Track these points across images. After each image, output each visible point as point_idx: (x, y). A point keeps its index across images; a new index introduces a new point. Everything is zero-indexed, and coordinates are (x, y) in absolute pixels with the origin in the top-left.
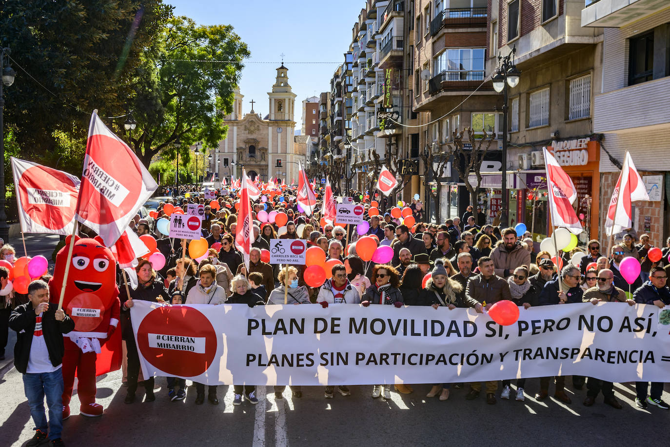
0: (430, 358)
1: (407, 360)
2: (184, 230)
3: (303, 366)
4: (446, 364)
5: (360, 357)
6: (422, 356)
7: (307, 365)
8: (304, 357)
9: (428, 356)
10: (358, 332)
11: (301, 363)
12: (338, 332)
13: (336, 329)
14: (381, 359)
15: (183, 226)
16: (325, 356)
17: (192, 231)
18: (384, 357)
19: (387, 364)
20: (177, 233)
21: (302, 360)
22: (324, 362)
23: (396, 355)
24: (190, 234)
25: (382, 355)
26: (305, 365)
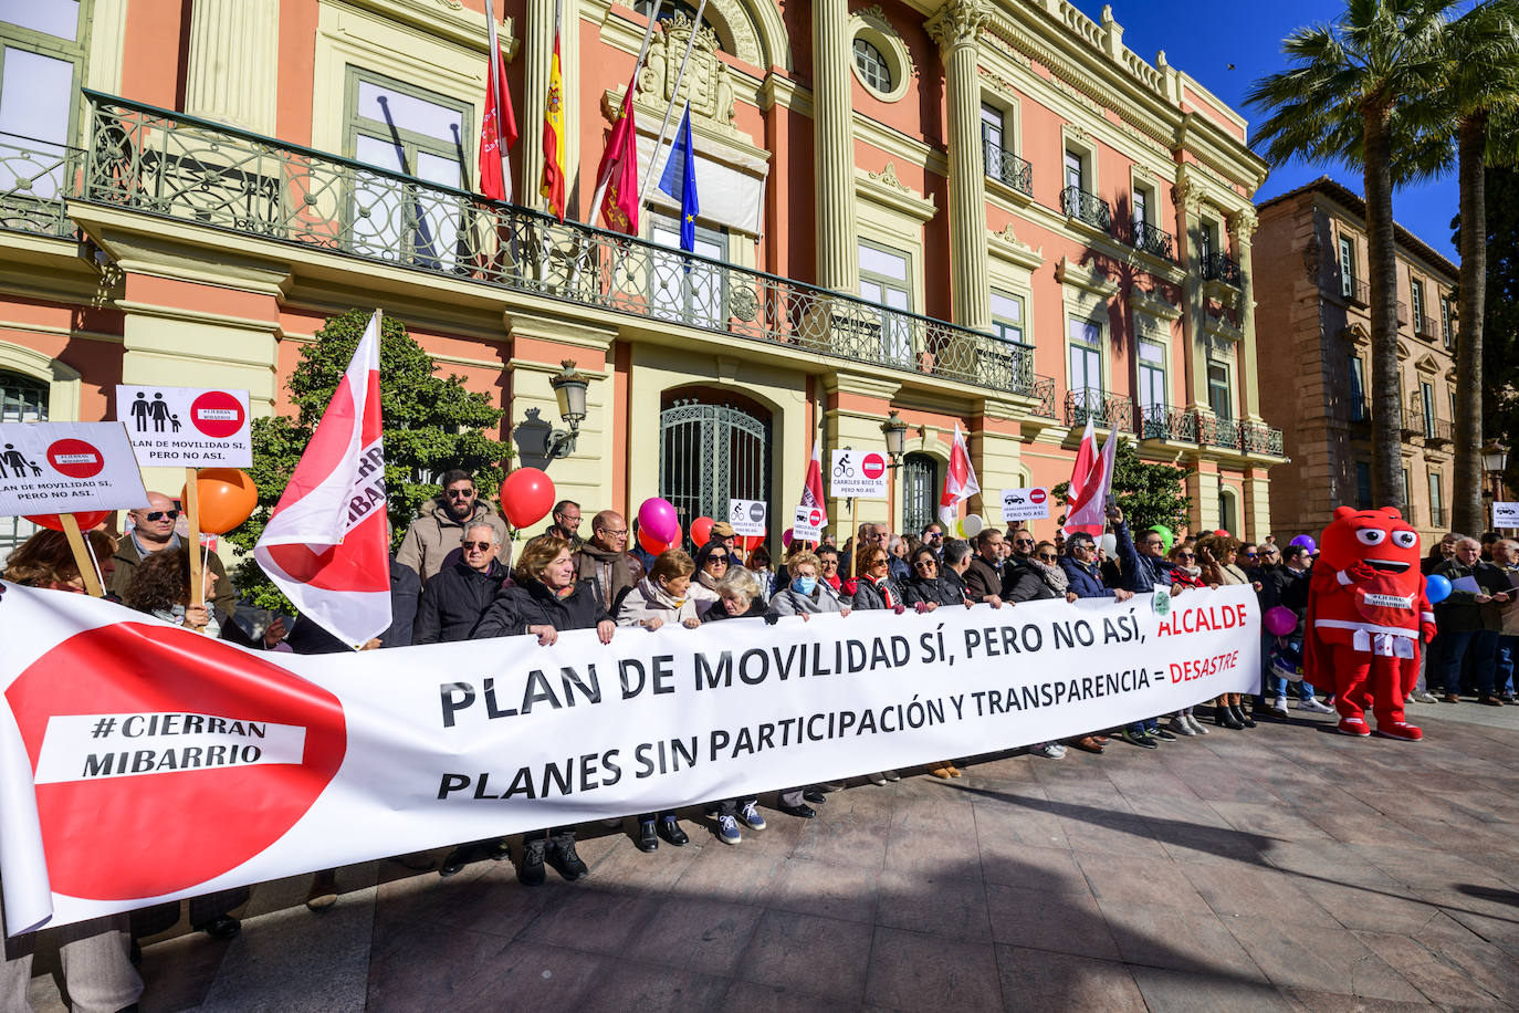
0: (848, 719)
1: (807, 730)
2: (180, 436)
3: (595, 786)
4: (874, 731)
5: (720, 740)
6: (832, 715)
7: (607, 783)
8: (597, 763)
9: (843, 714)
10: (713, 683)
11: (591, 779)
12: (671, 690)
13: (665, 682)
14: (761, 737)
15: (176, 423)
16: (644, 753)
17: (216, 440)
18: (766, 731)
19: (771, 745)
20: (154, 449)
21: (593, 770)
22: (644, 768)
23: (786, 723)
24: (209, 451)
25: (762, 728)
26: (601, 784)
